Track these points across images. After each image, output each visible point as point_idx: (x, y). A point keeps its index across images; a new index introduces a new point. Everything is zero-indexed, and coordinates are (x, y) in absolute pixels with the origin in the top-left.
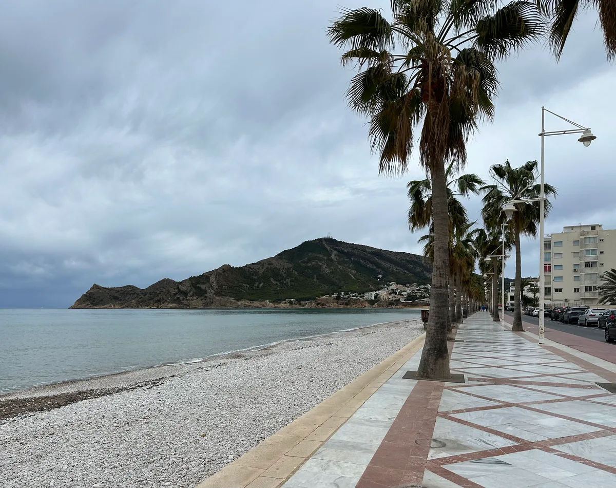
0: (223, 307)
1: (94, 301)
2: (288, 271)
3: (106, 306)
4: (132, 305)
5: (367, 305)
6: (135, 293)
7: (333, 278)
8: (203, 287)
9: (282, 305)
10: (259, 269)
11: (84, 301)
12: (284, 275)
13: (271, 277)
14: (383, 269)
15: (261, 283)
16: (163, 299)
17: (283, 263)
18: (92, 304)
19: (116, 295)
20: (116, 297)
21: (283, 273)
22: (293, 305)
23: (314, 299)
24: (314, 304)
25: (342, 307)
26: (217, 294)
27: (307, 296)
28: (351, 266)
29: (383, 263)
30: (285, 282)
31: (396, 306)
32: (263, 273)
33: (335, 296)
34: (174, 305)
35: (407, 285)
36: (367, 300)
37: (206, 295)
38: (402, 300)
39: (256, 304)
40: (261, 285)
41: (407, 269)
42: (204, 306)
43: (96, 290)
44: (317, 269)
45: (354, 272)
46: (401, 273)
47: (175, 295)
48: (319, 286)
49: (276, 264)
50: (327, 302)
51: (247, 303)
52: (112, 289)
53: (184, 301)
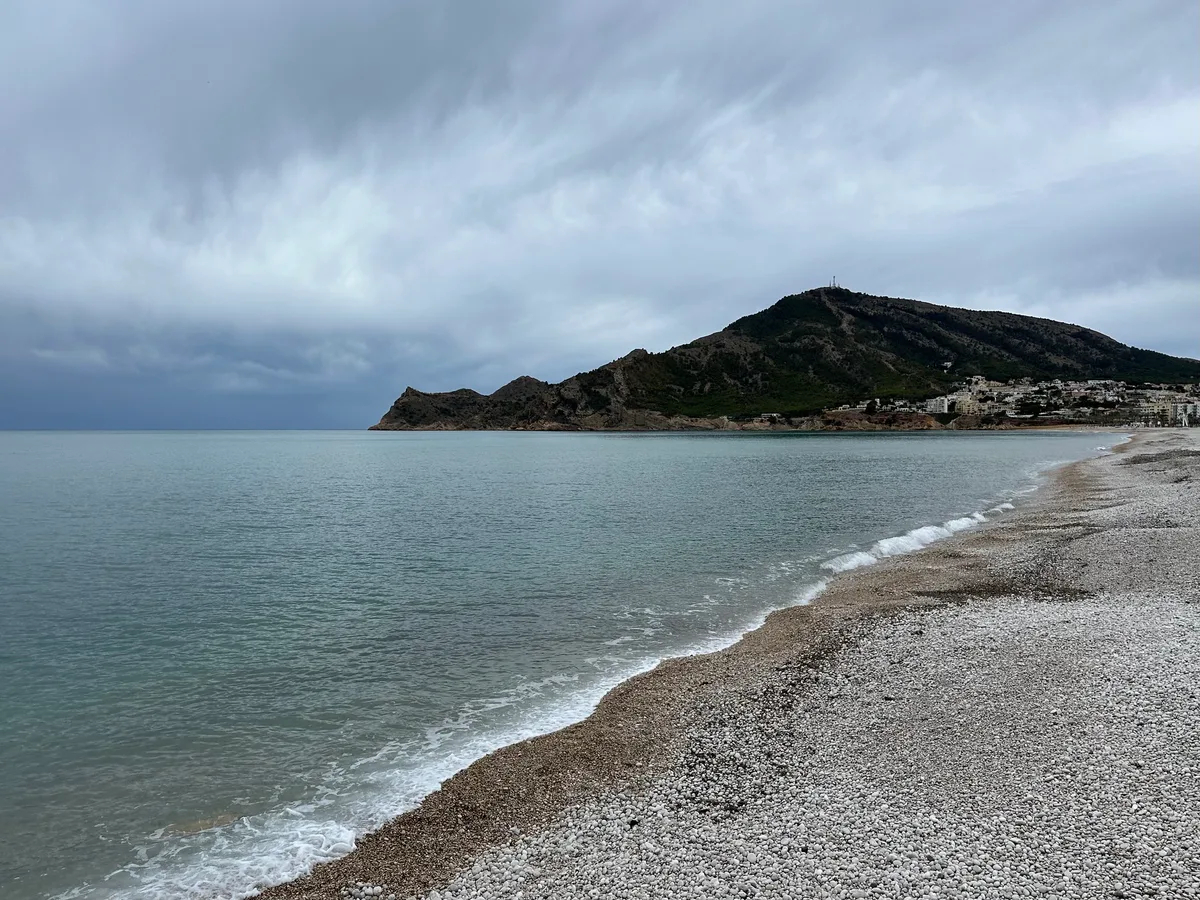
0: (641, 428)
1: (411, 417)
2: (755, 359)
3: (431, 426)
4: (474, 425)
5: (933, 423)
6: (475, 403)
7: (849, 370)
8: (603, 391)
9: (756, 424)
10: (699, 356)
11: (396, 417)
12: (748, 367)
13: (723, 371)
14: (954, 348)
15: (706, 383)
16: (533, 414)
17: (743, 344)
18: (409, 422)
19: (444, 406)
20: (446, 410)
21: (746, 362)
22: (778, 425)
23: (819, 412)
24: (819, 424)
25: (879, 427)
26: (629, 404)
27: (799, 407)
28: (883, 344)
29: (953, 336)
30: (750, 381)
31: (997, 425)
32: (709, 363)
33: (863, 406)
34: (555, 424)
35: (1011, 382)
36: (932, 415)
37: (608, 407)
38: (1011, 414)
39: (703, 422)
40: (707, 387)
41: (1007, 347)
42: (607, 427)
43: (413, 398)
44: (813, 354)
45: (891, 356)
46: (996, 356)
47: (555, 406)
48: (822, 386)
49: (731, 345)
50: (847, 419)
51: (686, 421)
52: (436, 396)
53: (572, 418)
